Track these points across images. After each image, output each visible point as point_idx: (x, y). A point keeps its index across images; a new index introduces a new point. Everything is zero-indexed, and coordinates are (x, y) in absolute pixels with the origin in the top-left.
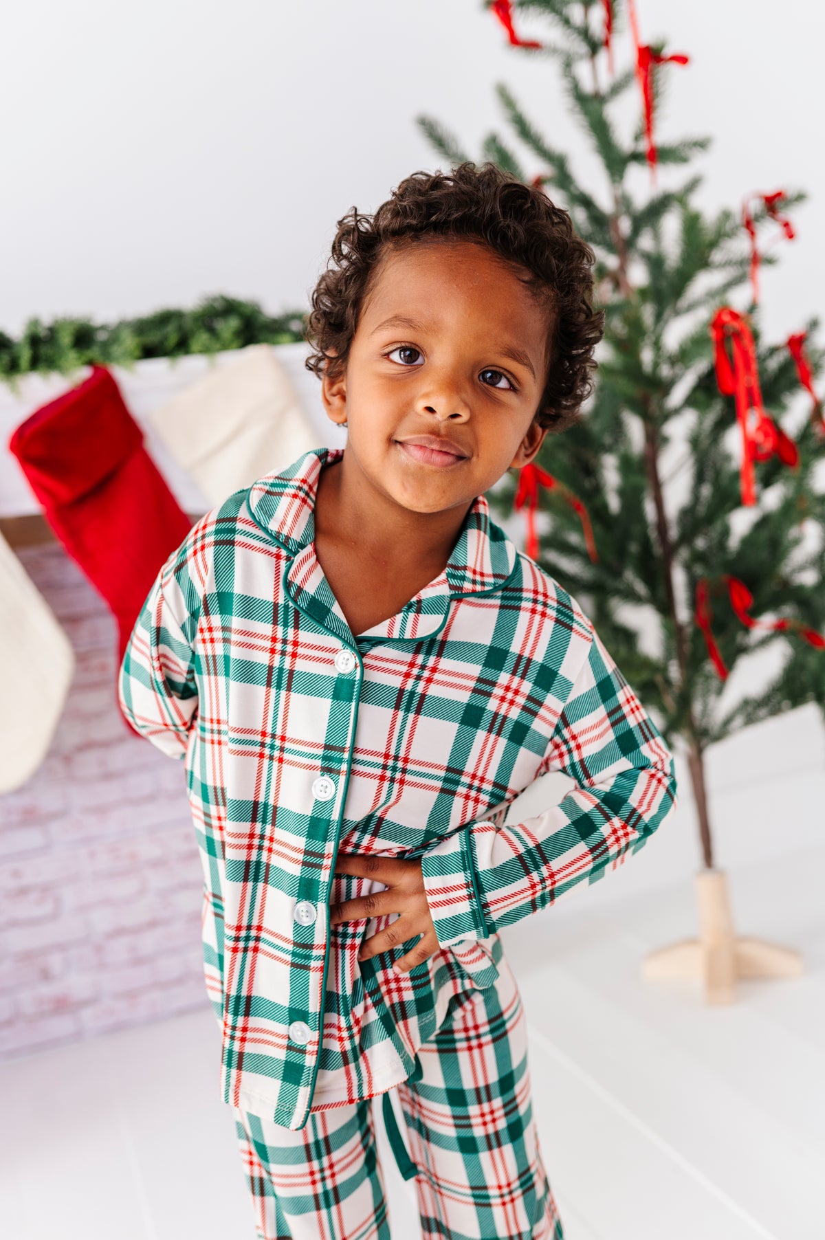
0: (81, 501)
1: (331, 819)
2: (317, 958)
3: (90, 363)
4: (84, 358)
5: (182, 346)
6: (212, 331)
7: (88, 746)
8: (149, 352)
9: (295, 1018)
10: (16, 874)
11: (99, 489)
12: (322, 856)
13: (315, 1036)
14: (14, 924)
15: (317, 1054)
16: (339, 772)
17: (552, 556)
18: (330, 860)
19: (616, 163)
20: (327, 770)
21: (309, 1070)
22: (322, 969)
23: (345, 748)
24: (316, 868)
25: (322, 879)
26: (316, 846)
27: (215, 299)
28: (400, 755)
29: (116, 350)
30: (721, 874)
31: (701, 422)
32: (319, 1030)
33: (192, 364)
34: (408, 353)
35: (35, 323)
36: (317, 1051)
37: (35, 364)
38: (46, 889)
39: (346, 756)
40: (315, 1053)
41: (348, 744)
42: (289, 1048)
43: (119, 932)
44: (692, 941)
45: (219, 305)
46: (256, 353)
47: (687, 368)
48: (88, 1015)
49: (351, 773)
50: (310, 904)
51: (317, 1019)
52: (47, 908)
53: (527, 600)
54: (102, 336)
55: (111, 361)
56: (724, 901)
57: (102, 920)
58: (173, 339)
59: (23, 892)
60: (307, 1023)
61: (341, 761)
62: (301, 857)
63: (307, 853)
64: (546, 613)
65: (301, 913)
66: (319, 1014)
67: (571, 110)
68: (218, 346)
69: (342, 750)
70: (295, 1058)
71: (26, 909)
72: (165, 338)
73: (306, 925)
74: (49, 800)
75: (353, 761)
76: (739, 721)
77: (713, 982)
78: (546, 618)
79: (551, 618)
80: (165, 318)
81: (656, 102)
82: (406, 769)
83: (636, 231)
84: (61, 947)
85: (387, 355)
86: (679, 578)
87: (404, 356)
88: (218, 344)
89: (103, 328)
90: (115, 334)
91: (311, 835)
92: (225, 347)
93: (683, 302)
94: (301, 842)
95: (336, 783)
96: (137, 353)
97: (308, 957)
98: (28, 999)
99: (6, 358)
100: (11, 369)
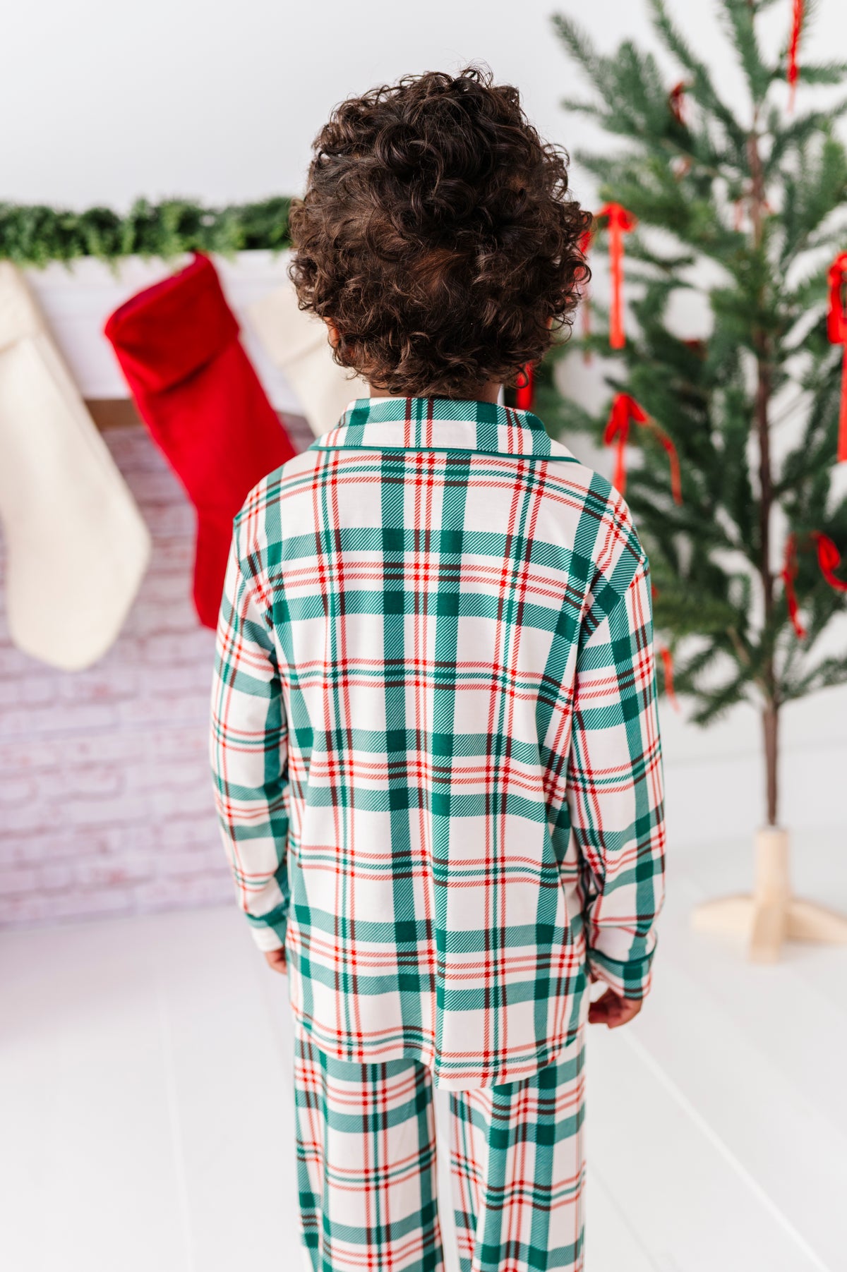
0: (171, 390)
3: (193, 250)
4: (187, 245)
7: (162, 632)
8: (253, 243)
10: (83, 749)
11: (191, 379)
14: (77, 796)
17: (642, 491)
19: (759, 80)
29: (220, 238)
30: (784, 832)
31: (816, 365)
35: (142, 203)
37: (138, 246)
38: (111, 767)
43: (177, 817)
44: (746, 896)
47: (806, 308)
48: (142, 894)
52: (110, 785)
54: (208, 221)
55: (213, 249)
56: (783, 859)
57: (163, 803)
58: (277, 233)
59: (88, 767)
67: (719, 17)
71: (90, 784)
72: (271, 229)
74: (120, 680)
76: (818, 681)
77: (758, 939)
80: (275, 207)
81: (807, 19)
83: (778, 151)
84: (121, 824)
86: (778, 525)
89: (211, 212)
90: (221, 218)
93: (813, 237)
96: (240, 243)
98: (85, 869)
99: (109, 238)
100: (114, 249)
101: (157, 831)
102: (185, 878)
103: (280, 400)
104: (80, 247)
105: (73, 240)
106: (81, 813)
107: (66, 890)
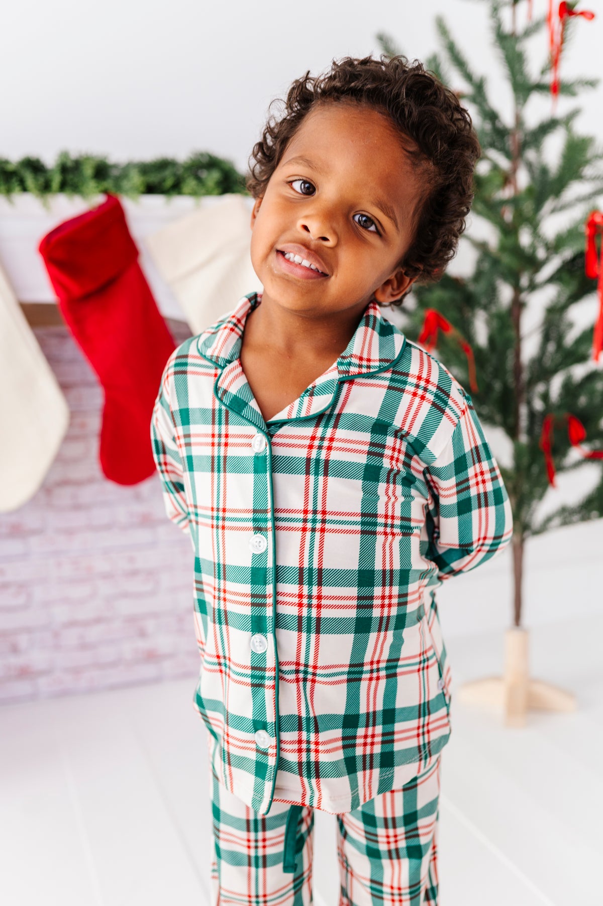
0: (87, 297)
1: (267, 567)
2: (270, 678)
3: (105, 192)
4: (101, 188)
5: (176, 188)
6: (199, 179)
8: (151, 189)
9: (258, 727)
11: (103, 290)
12: (264, 596)
13: (273, 741)
15: (276, 756)
16: (266, 530)
18: (272, 598)
20: (258, 529)
21: (271, 768)
22: (274, 687)
23: (267, 510)
24: (262, 607)
25: (268, 615)
26: (259, 589)
27: (202, 155)
28: (317, 509)
29: (126, 184)
32: (276, 736)
33: (182, 203)
34: (307, 185)
35: (65, 155)
36: (276, 754)
37: (63, 187)
39: (269, 515)
40: (275, 755)
41: (269, 506)
42: (258, 751)
44: (497, 678)
45: (205, 160)
46: (230, 200)
49: (276, 528)
50: (262, 636)
51: (274, 728)
53: (411, 384)
54: (115, 173)
55: (122, 192)
58: (169, 183)
60: (267, 731)
61: (266, 520)
62: (249, 600)
63: (253, 596)
64: (425, 397)
65: (256, 644)
66: (275, 723)
68: (203, 191)
69: (266, 511)
70: (261, 758)
72: (164, 180)
73: (260, 653)
75: (275, 519)
78: (425, 401)
79: (429, 401)
80: (164, 165)
82: (326, 519)
85: (291, 183)
87: (304, 187)
88: (202, 190)
89: (116, 166)
90: (125, 172)
91: (254, 582)
92: (208, 193)
94: (247, 588)
95: (267, 538)
96: (142, 188)
97: (263, 678)
99: (41, 180)
100: (46, 188)
101: (56, 635)
102: (76, 671)
103: (167, 308)
104: (19, 185)
105: (14, 180)
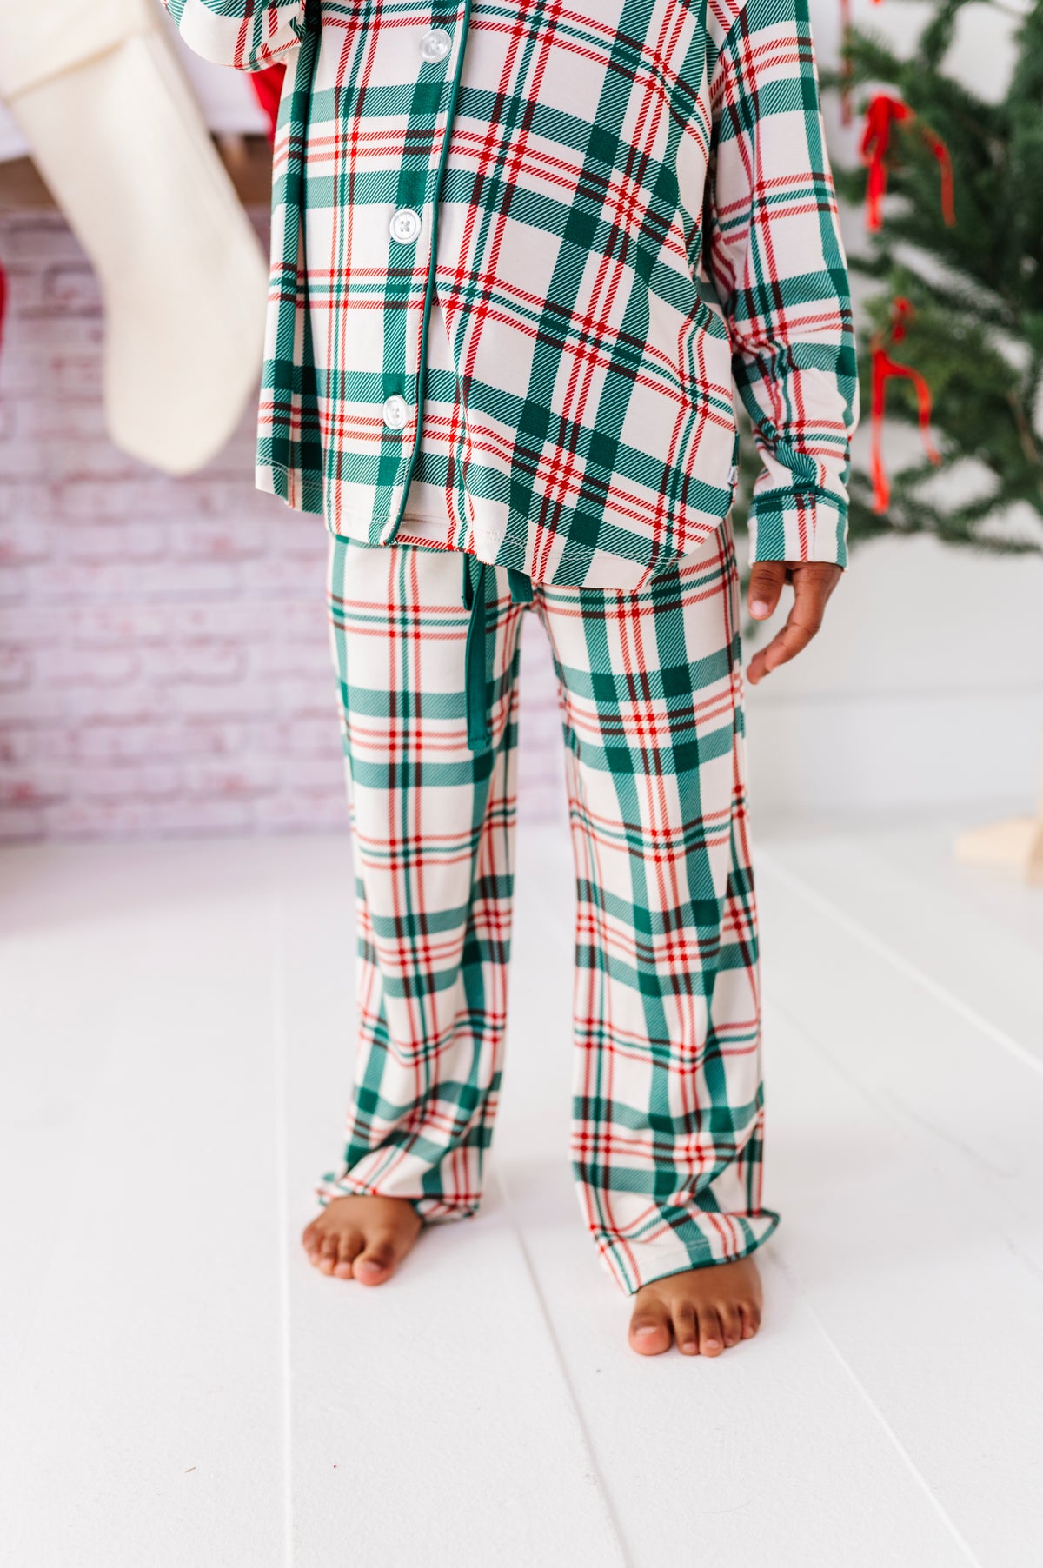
9: (391, 390)
10: (198, 617)
12: (430, 135)
13: (412, 415)
14: (187, 678)
16: (454, 22)
18: (442, 139)
20: (439, 20)
21: (404, 467)
24: (422, 154)
25: (430, 171)
26: (422, 122)
38: (231, 643)
40: (412, 438)
50: (413, 211)
51: (415, 390)
52: (227, 667)
57: (292, 695)
59: (202, 641)
62: (402, 142)
63: (410, 134)
65: (400, 226)
66: (418, 382)
71: (204, 662)
73: (406, 242)
82: (557, 23)
84: (241, 718)
91: (416, 109)
94: (402, 122)
95: (451, 37)
97: (405, 289)
98: (196, 772)
106: (192, 699)
107: (172, 795)
